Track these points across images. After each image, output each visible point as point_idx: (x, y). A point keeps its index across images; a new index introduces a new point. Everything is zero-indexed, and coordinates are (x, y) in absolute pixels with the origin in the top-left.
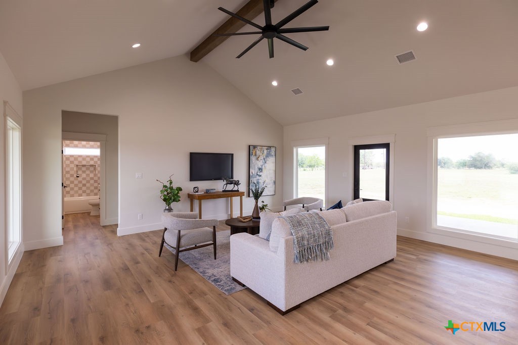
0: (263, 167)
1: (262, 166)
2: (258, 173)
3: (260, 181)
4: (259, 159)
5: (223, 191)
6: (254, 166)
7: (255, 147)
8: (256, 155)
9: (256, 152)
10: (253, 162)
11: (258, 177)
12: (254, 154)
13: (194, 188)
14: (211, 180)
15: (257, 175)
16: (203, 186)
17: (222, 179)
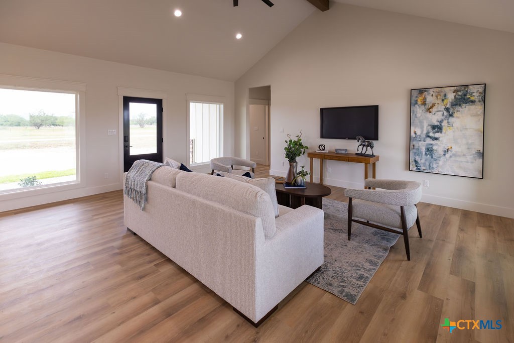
0: (445, 123)
1: (441, 122)
2: (431, 134)
3: (435, 148)
4: (434, 110)
5: (357, 154)
6: (421, 122)
7: (421, 91)
8: (424, 103)
9: (425, 99)
10: (419, 115)
11: (429, 141)
12: (419, 103)
13: (320, 145)
14: (345, 139)
15: (428, 136)
16: (332, 145)
17: (356, 139)
